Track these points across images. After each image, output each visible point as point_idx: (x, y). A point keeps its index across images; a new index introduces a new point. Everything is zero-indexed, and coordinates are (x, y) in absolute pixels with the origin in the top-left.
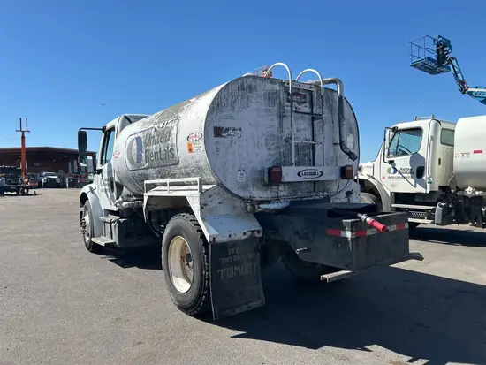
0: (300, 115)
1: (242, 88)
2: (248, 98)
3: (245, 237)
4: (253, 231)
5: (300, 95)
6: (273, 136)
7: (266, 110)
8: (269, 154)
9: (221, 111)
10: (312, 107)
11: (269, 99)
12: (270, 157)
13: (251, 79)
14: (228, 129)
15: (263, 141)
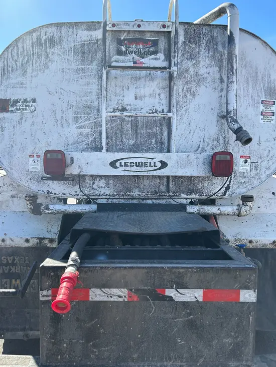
0: (144, 72)
1: (39, 43)
2: (47, 56)
3: (27, 245)
4: (41, 239)
5: (145, 42)
6: (90, 107)
7: (77, 71)
8: (81, 134)
9: (9, 78)
10: (168, 58)
11: (83, 53)
12: (81, 139)
13: (54, 29)
14: (16, 101)
15: (70, 115)
